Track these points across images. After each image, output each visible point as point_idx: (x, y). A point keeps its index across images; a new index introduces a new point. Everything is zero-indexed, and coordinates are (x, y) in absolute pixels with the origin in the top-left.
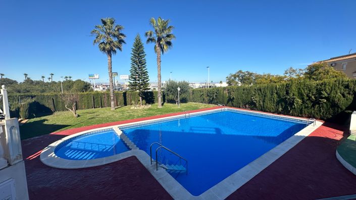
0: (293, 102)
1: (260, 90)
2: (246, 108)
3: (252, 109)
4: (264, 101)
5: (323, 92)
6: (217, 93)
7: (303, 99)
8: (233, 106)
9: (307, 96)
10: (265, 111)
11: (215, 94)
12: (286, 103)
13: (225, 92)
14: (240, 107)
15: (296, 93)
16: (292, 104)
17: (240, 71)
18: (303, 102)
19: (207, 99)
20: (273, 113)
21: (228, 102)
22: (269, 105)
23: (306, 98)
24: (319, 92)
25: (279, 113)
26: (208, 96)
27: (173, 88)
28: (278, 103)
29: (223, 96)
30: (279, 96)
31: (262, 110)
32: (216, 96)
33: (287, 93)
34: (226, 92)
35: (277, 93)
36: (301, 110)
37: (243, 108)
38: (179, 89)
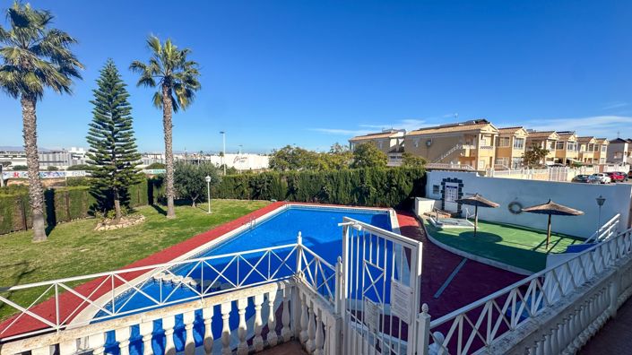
0: (369, 191)
1: (332, 177)
2: (314, 202)
3: (322, 203)
4: (337, 192)
5: (394, 180)
6: (269, 182)
7: (376, 187)
8: (295, 200)
9: (381, 184)
10: (338, 204)
11: (266, 184)
12: (361, 192)
13: (282, 180)
14: (305, 201)
15: (370, 181)
16: (367, 193)
17: (288, 147)
18: (378, 191)
19: (248, 191)
20: (347, 205)
21: (288, 195)
22: (343, 195)
23: (379, 186)
24: (390, 180)
25: (354, 205)
26: (251, 186)
27: (189, 176)
28: (352, 193)
29: (280, 186)
30: (354, 185)
31: (334, 203)
32: (268, 186)
33: (362, 182)
34: (284, 180)
35: (351, 181)
36: (375, 199)
37: (310, 202)
38: (208, 179)
